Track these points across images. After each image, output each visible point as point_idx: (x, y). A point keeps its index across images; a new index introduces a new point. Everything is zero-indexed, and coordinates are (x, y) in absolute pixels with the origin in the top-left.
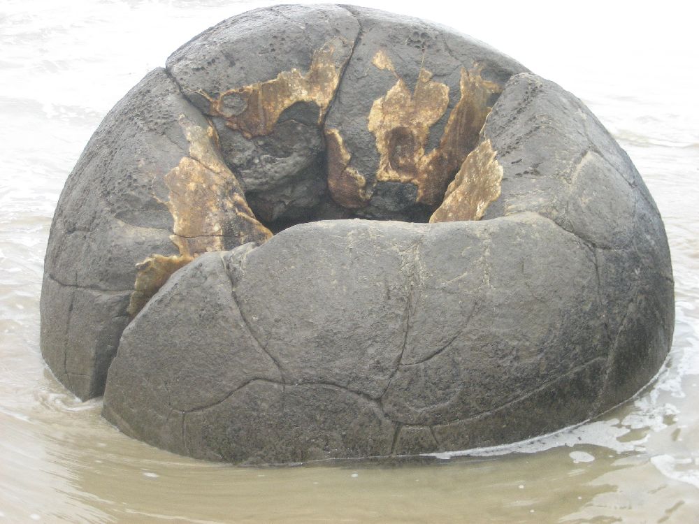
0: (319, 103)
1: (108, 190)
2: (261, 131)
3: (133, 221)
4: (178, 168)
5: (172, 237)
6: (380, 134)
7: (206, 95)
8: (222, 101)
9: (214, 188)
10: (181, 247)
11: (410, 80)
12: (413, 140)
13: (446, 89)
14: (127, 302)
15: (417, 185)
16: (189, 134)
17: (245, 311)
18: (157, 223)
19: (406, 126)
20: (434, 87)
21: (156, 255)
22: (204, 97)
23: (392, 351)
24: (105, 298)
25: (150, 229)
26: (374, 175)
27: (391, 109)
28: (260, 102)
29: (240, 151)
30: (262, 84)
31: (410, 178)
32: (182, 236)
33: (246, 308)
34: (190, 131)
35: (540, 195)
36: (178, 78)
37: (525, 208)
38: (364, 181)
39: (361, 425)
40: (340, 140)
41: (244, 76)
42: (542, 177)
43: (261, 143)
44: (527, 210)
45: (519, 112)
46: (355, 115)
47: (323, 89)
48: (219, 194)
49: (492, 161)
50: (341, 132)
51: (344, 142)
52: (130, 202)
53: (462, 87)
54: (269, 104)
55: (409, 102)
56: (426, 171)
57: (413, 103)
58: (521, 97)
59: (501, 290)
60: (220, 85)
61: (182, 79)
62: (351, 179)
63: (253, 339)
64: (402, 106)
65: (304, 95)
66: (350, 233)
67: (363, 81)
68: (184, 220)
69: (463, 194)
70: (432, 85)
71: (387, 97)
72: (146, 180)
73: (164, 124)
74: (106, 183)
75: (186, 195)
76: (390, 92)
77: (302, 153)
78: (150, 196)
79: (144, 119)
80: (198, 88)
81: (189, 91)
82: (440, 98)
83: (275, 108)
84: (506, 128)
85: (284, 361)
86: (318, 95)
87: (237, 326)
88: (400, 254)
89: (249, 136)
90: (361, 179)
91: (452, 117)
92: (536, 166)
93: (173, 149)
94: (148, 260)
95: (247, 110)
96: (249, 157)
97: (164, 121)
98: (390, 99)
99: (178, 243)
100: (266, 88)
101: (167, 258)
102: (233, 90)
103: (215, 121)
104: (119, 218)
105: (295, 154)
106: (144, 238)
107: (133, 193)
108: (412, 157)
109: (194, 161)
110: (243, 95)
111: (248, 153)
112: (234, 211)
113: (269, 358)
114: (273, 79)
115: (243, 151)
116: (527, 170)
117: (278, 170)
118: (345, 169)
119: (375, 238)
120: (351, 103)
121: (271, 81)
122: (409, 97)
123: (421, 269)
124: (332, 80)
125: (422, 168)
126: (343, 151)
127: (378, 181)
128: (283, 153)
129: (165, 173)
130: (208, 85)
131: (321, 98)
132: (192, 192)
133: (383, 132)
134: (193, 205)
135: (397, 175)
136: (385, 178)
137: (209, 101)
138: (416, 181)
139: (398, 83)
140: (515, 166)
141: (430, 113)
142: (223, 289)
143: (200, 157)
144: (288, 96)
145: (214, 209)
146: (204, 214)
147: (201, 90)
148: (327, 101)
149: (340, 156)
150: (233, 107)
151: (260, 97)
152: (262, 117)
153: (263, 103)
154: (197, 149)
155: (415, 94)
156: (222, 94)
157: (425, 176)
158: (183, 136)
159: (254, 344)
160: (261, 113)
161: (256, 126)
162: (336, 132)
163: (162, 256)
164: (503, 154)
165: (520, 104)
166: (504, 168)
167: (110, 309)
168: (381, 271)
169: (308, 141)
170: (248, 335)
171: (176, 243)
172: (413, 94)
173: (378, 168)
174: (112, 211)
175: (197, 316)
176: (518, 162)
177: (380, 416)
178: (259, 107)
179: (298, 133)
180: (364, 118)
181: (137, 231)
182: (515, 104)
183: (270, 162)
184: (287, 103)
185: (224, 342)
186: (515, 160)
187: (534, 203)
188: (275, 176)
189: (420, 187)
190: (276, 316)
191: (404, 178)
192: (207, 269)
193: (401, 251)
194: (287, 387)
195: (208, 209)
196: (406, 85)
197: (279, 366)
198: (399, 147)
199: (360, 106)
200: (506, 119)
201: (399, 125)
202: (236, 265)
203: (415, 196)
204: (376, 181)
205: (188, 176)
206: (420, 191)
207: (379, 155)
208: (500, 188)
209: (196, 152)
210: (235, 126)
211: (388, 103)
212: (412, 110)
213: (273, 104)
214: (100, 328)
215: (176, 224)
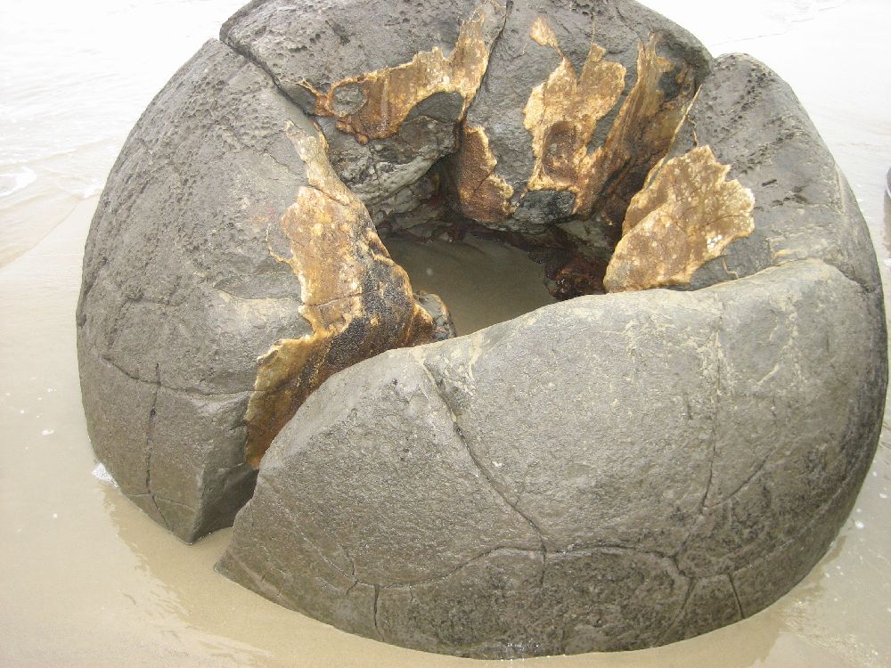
0: (464, 94)
1: (195, 244)
2: (382, 133)
3: (241, 291)
4: (296, 205)
5: (301, 309)
6: (539, 132)
7: (310, 87)
8: (333, 96)
9: (346, 227)
10: (314, 321)
11: (577, 58)
12: (574, 137)
13: (623, 71)
14: (243, 407)
15: (576, 194)
16: (303, 150)
17: (478, 453)
18: (275, 291)
19: (569, 119)
20: (607, 68)
21: (284, 341)
22: (309, 90)
23: (696, 490)
24: (213, 407)
25: (268, 302)
26: (526, 184)
27: (553, 99)
28: (384, 94)
29: (352, 160)
30: (390, 69)
31: (566, 185)
32: (312, 305)
33: (477, 448)
34: (303, 146)
35: (820, 235)
36: (269, 64)
37: (807, 254)
38: (512, 191)
39: (648, 591)
40: (485, 140)
41: (364, 58)
42: (812, 206)
43: (379, 147)
44: (809, 256)
45: (744, 108)
46: (507, 107)
47: (469, 75)
48: (352, 235)
49: (723, 178)
50: (488, 130)
51: (491, 142)
52: (235, 264)
53: (639, 68)
54: (397, 97)
55: (575, 88)
56: (588, 175)
57: (580, 89)
58: (742, 88)
59: (812, 381)
60: (330, 71)
61: (275, 65)
62: (494, 188)
63: (495, 494)
64: (567, 95)
65: (446, 84)
66: (628, 326)
67: (519, 62)
68: (314, 281)
69: (672, 217)
70: (605, 65)
71: (550, 82)
72: (256, 230)
73: (265, 137)
74: (188, 231)
75: (312, 243)
76: (553, 76)
77: (427, 157)
78: (265, 253)
79: (231, 128)
80: (300, 78)
81: (286, 83)
82: (614, 83)
83: (405, 102)
84: (733, 131)
85: (545, 522)
86: (462, 81)
87: (467, 476)
88: (699, 350)
89: (364, 139)
90: (508, 188)
91: (625, 107)
92: (798, 190)
93: (285, 176)
94: (273, 349)
95: (367, 104)
96: (363, 168)
97: (264, 133)
98: (552, 87)
99: (309, 317)
100: (394, 75)
101: (298, 341)
102: (348, 79)
103: (320, 121)
104: (220, 289)
105: (419, 158)
106: (264, 319)
107: (240, 250)
108: (570, 157)
109: (315, 191)
110: (361, 85)
111: (362, 162)
112: (371, 255)
113: (522, 519)
114: (406, 62)
115: (355, 160)
116: (787, 195)
117: (396, 180)
118: (487, 176)
119: (664, 329)
120: (502, 91)
121: (403, 66)
122: (575, 81)
123: (729, 370)
124: (480, 61)
125: (584, 171)
126: (488, 155)
127: (529, 191)
128: (404, 159)
129: (280, 214)
130: (314, 73)
131: (466, 86)
132: (318, 237)
133: (543, 128)
134: (322, 256)
135: (552, 182)
136: (538, 187)
137: (314, 95)
138: (574, 188)
139: (563, 63)
140: (768, 189)
141: (600, 102)
142: (437, 421)
143: (322, 185)
144: (425, 85)
145: (348, 258)
146: (336, 269)
147: (304, 80)
148: (474, 90)
149: (484, 162)
150: (348, 103)
151: (386, 88)
152: (385, 114)
153: (388, 96)
154: (317, 172)
155: (582, 77)
156: (334, 86)
157: (587, 181)
158: (295, 155)
159: (497, 501)
160: (384, 108)
161: (376, 125)
162: (481, 130)
163: (291, 340)
164: (743, 168)
165: (742, 97)
166: (753, 191)
167: (221, 421)
168: (677, 378)
169: (439, 142)
170: (487, 488)
171: (306, 316)
172: (579, 77)
173: (531, 175)
174: (209, 279)
175: (397, 459)
176: (770, 183)
177: (675, 576)
178: (382, 101)
179: (428, 133)
180: (518, 110)
181: (251, 307)
182: (736, 96)
183: (387, 172)
184: (422, 94)
185: (445, 497)
186: (765, 181)
187: (818, 247)
188: (390, 188)
189: (580, 195)
190: (530, 460)
191: (561, 184)
192: (407, 389)
193: (700, 346)
194: (550, 556)
195: (341, 258)
196: (572, 66)
197: (536, 527)
198: (555, 145)
199: (514, 95)
200: (727, 118)
201: (562, 119)
202: (459, 384)
203: (572, 207)
204: (526, 190)
205: (310, 214)
206: (578, 200)
207: (535, 158)
208: (752, 220)
209: (316, 178)
210: (349, 128)
211: (550, 91)
212: (578, 99)
213: (402, 96)
214: (208, 448)
215: (303, 288)
